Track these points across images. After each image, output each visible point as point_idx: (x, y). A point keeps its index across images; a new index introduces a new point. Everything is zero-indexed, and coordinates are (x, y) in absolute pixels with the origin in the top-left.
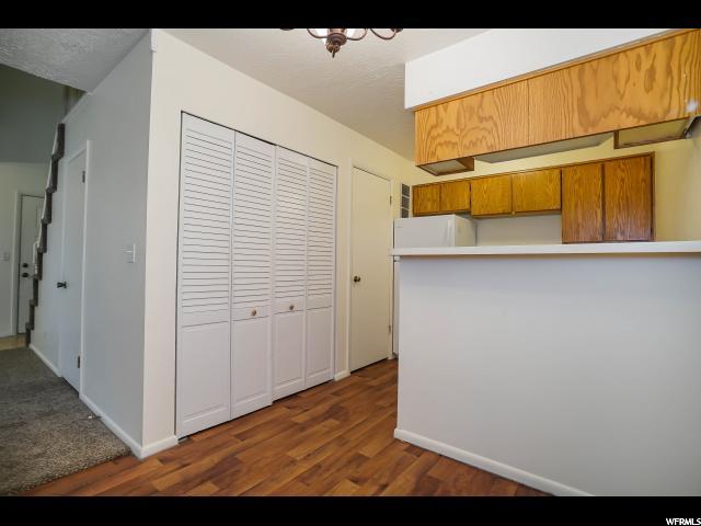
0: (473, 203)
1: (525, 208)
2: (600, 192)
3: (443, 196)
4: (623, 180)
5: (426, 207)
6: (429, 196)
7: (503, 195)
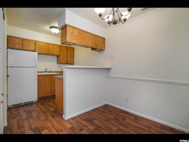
0: (36, 49)
1: (51, 53)
2: (66, 53)
3: (24, 43)
4: (70, 52)
5: (15, 46)
6: (16, 42)
7: (46, 49)
